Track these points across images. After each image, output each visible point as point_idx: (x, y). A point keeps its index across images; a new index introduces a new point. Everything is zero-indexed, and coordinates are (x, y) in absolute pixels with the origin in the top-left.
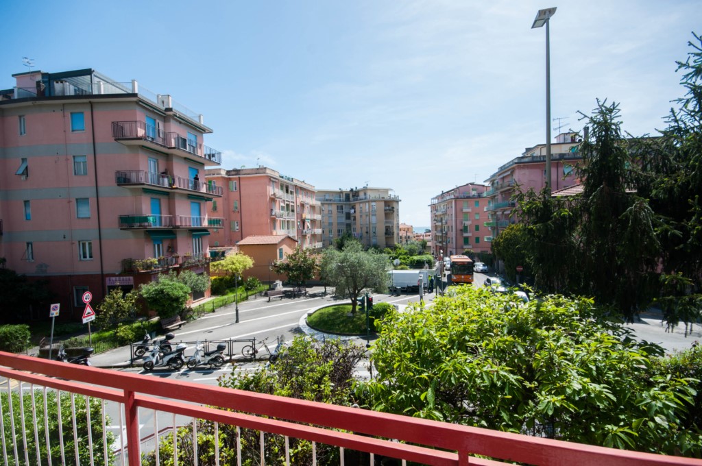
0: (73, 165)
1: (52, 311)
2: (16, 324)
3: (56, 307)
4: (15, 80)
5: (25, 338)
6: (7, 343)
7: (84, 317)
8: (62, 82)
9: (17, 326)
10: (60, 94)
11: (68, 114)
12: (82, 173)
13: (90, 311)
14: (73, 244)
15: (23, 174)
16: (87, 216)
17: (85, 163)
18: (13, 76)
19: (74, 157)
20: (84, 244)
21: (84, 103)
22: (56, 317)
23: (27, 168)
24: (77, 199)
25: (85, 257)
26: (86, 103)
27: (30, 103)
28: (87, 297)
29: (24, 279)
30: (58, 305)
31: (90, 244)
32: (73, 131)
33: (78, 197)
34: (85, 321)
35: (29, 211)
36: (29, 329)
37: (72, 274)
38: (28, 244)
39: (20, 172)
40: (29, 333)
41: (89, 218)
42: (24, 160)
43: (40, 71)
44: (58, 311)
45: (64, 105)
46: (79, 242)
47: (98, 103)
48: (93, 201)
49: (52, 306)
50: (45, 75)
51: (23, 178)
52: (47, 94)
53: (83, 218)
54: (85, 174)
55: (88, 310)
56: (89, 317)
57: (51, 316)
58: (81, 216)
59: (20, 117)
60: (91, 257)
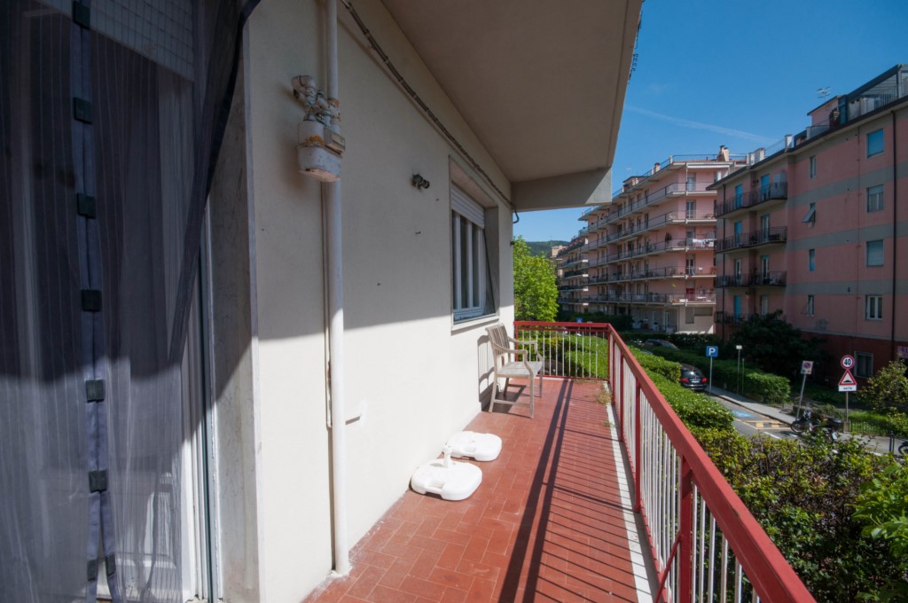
0: (866, 200)
1: (803, 368)
2: (778, 375)
3: (809, 365)
4: (810, 117)
5: (785, 391)
6: (766, 390)
7: (841, 384)
8: (858, 100)
9: (778, 378)
10: (856, 116)
11: (864, 138)
12: (877, 207)
13: (850, 380)
14: (858, 298)
15: (810, 220)
16: (879, 263)
17: (881, 194)
18: (808, 114)
19: (868, 189)
20: (872, 300)
21: (883, 117)
22: (808, 375)
23: (814, 213)
24: (868, 243)
25: (872, 316)
26: (888, 114)
27: (821, 140)
28: (847, 362)
29: (798, 334)
30: (811, 363)
31: (880, 299)
32: (869, 156)
33: (869, 239)
34: (841, 388)
35: (814, 260)
36: (790, 384)
37: (853, 335)
38: (810, 296)
39: (807, 219)
40: (788, 387)
41: (882, 266)
42: (812, 205)
43: (836, 97)
44: (810, 369)
45: (859, 128)
46: (867, 296)
47: (902, 109)
48: (888, 244)
49: (804, 362)
50: (840, 99)
51: (810, 224)
52: (843, 121)
53: (873, 266)
54: (881, 208)
55: (848, 377)
56: (847, 386)
57: (802, 372)
58: (872, 263)
59: (811, 158)
60: (880, 317)
